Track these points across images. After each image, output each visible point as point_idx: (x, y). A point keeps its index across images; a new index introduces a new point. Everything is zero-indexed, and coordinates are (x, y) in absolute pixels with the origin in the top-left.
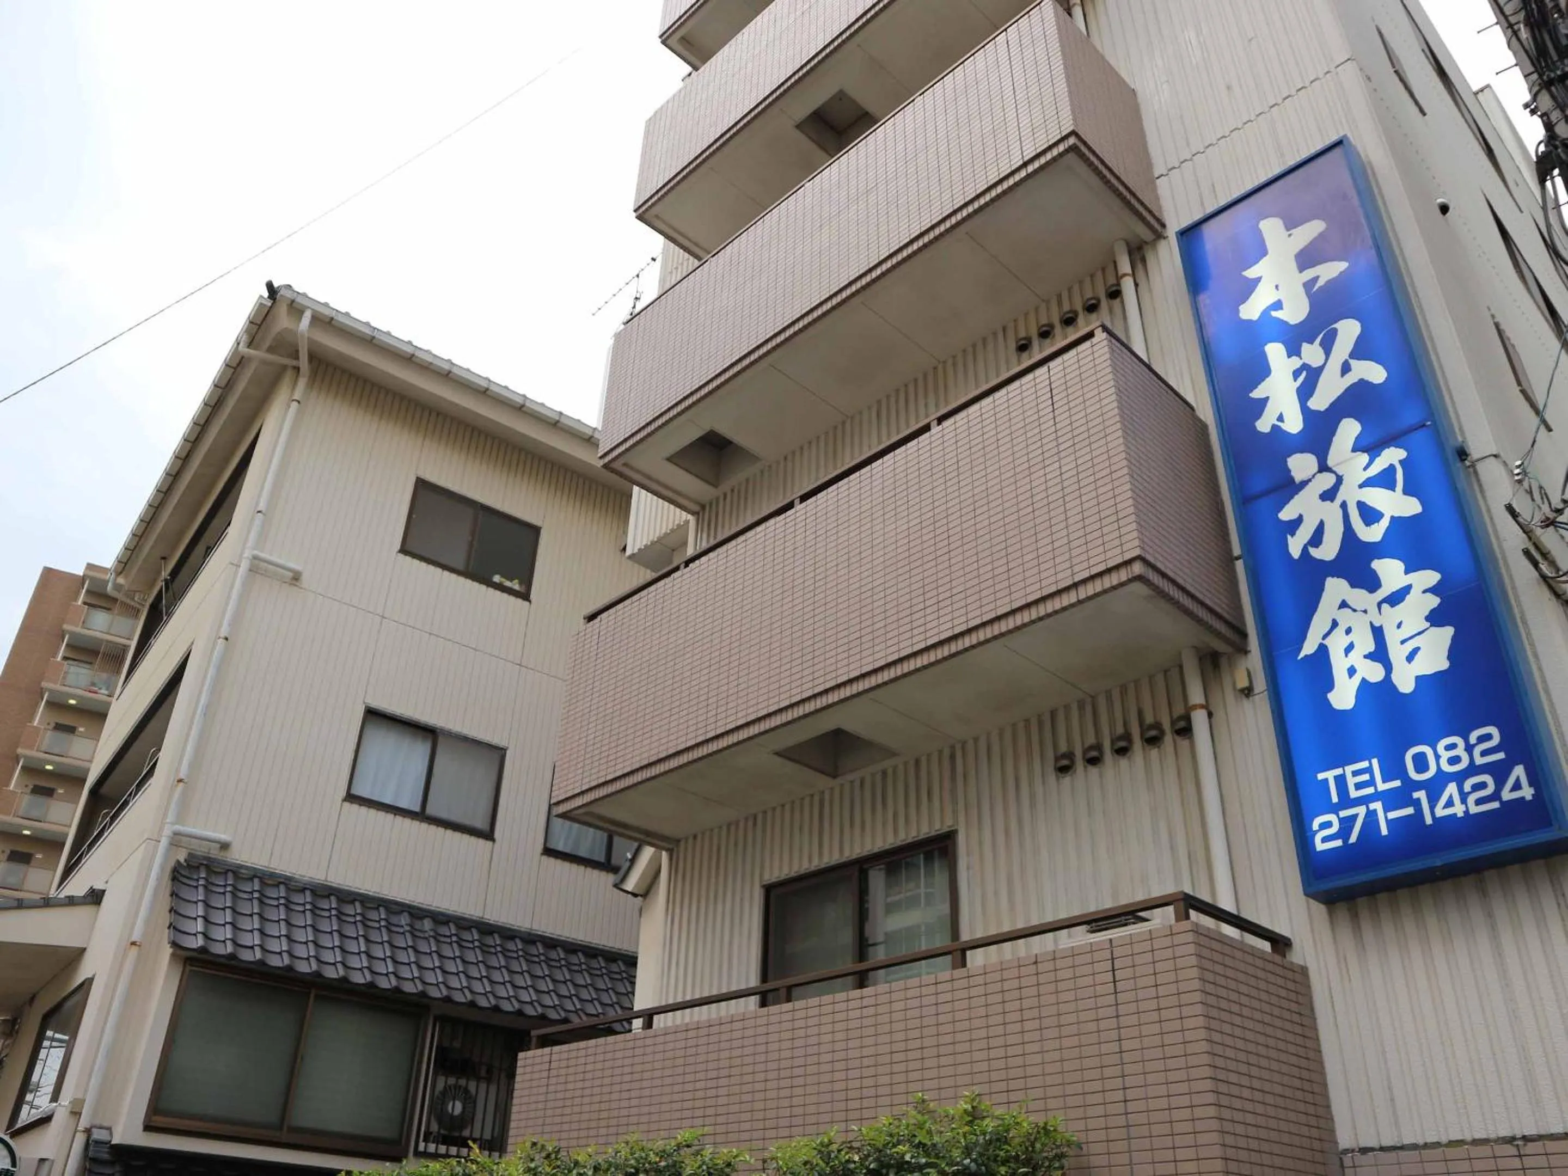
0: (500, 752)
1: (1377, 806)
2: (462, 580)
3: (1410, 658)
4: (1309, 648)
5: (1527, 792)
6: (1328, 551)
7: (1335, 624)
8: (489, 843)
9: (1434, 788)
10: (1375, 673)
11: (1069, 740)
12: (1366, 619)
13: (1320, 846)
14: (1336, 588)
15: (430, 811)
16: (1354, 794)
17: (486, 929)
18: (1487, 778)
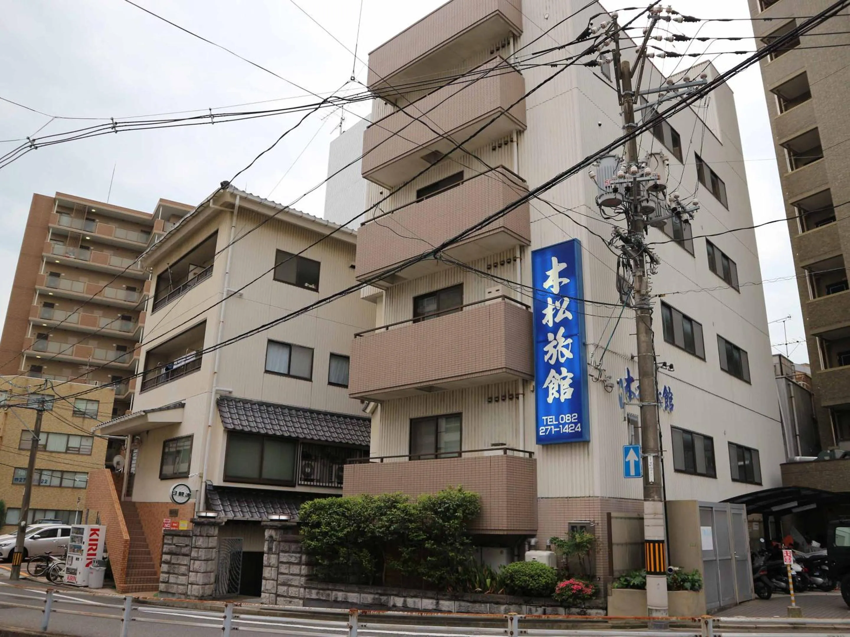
0: (312, 350)
1: (553, 427)
2: (295, 287)
3: (564, 394)
4: (545, 386)
5: (580, 430)
6: (552, 362)
7: (551, 381)
8: (311, 382)
9: (564, 425)
10: (557, 395)
11: (492, 395)
12: (558, 382)
13: (541, 434)
14: (553, 372)
15: (291, 373)
16: (549, 423)
17: (312, 412)
18: (573, 425)
